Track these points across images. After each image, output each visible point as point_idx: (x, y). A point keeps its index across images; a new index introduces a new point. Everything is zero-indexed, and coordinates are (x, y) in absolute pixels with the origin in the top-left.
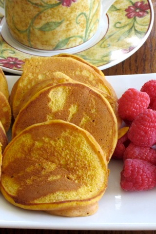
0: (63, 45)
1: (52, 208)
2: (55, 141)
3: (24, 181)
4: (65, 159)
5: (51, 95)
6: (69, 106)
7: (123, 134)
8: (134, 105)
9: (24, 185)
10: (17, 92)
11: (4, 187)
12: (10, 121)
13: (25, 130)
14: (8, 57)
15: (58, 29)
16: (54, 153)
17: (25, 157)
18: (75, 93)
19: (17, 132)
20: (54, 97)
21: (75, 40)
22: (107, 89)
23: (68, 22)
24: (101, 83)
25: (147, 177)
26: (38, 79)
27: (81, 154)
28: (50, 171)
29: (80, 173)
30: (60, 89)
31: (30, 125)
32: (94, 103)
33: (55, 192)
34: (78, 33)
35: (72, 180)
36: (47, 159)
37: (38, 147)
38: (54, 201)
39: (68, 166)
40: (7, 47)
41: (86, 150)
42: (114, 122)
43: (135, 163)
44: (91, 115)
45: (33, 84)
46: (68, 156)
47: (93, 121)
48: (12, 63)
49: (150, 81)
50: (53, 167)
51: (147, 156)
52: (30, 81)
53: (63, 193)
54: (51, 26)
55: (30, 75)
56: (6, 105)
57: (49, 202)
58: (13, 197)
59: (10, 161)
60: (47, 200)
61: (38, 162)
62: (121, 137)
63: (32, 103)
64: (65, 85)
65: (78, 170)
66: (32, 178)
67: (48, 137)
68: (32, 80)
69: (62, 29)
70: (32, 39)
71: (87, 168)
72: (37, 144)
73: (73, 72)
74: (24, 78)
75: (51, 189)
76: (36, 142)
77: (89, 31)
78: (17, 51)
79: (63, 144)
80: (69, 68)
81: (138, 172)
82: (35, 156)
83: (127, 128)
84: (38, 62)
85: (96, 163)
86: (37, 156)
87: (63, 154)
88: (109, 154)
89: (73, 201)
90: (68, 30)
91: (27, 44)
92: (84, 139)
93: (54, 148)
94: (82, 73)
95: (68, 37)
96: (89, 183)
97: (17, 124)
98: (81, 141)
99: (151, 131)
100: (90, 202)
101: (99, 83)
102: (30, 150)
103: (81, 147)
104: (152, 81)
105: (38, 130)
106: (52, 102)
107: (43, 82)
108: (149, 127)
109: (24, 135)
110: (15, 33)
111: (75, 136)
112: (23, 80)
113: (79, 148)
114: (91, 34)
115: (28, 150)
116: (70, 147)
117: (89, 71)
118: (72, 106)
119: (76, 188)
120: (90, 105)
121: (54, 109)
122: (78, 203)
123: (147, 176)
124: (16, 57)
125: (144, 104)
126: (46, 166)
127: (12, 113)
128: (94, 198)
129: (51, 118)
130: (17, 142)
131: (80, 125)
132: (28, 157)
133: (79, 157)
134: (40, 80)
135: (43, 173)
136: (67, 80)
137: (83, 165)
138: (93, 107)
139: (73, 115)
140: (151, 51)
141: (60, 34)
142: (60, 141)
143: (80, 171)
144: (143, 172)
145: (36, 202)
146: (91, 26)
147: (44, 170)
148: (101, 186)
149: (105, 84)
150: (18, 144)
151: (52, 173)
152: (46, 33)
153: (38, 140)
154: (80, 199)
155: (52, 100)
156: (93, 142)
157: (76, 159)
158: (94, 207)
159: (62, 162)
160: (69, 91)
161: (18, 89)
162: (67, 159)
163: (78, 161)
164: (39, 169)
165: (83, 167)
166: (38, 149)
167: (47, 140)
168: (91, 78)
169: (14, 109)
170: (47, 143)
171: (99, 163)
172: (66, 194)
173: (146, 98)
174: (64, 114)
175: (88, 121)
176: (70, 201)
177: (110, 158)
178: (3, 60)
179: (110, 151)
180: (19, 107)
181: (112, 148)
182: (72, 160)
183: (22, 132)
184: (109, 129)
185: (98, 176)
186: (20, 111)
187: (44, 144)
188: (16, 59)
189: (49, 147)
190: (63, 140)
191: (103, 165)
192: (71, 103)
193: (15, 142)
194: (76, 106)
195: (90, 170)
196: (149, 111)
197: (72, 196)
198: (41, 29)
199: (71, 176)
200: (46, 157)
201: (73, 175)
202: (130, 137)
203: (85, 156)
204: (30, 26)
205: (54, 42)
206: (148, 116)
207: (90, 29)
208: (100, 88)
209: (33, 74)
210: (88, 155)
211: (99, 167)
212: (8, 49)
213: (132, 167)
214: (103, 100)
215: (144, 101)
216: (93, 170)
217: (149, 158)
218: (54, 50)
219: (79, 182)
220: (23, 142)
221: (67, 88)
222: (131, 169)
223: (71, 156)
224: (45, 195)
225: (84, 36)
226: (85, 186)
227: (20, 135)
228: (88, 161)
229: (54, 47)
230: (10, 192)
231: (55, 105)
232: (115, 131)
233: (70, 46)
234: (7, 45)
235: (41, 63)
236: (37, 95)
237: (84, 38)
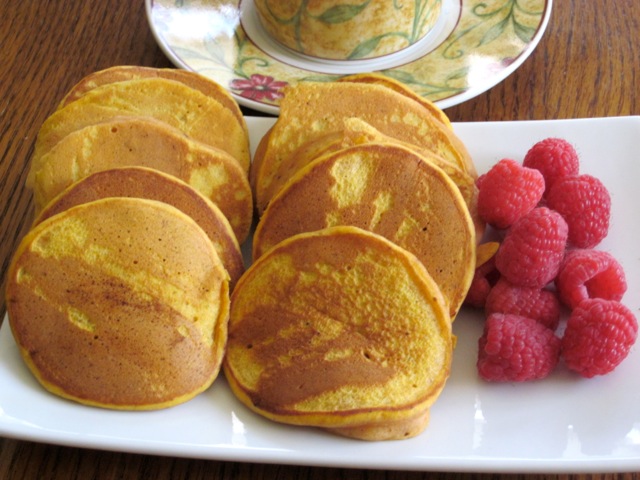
0: (366, 50)
1: (330, 422)
2: (342, 272)
3: (274, 358)
4: (363, 312)
5: (335, 171)
6: (374, 196)
7: (486, 257)
8: (513, 196)
9: (273, 368)
10: (265, 159)
11: (233, 369)
12: (250, 221)
13: (278, 246)
14: (253, 76)
15: (358, 19)
16: (339, 298)
17: (278, 305)
18: (387, 166)
19: (263, 248)
20: (342, 174)
21: (392, 41)
22: (455, 154)
23: (378, 6)
24: (442, 140)
25: (534, 356)
26: (311, 129)
27: (397, 302)
28: (328, 338)
29: (392, 345)
30: (356, 158)
31: (290, 236)
32: (427, 189)
33: (338, 387)
34: (397, 27)
35: (375, 360)
36: (324, 312)
37: (307, 284)
38: (336, 409)
39: (368, 329)
40: (252, 51)
41: (408, 295)
42: (468, 232)
43: (509, 325)
44: (419, 217)
45: (301, 140)
46: (369, 308)
47: (425, 229)
48: (260, 88)
49: (544, 141)
50: (336, 329)
51: (535, 307)
52: (294, 135)
53: (355, 391)
54: (342, 13)
55: (295, 122)
56: (241, 186)
57: (325, 410)
58: (250, 394)
59: (247, 311)
60: (321, 405)
61: (305, 319)
62: (481, 263)
63: (295, 187)
64: (366, 149)
65: (389, 339)
66: (291, 352)
67: (328, 263)
68: (298, 133)
69: (365, 19)
70: (303, 37)
71: (407, 334)
72: (304, 277)
73: (386, 117)
74: (281, 129)
75: (331, 378)
76: (303, 274)
77: (420, 23)
78: (272, 62)
79: (360, 279)
80: (376, 109)
81: (516, 345)
82: (297, 305)
83: (495, 247)
84: (313, 95)
85: (429, 324)
86: (303, 304)
87: (358, 302)
88: (456, 301)
89: (376, 409)
90: (377, 21)
91: (294, 46)
92: (403, 271)
93: (340, 288)
94: (404, 119)
95: (379, 34)
96: (412, 366)
97: (263, 230)
98: (398, 274)
99: (544, 255)
100: (411, 412)
101: (439, 141)
102: (289, 291)
103: (397, 287)
104: (550, 140)
105: (307, 246)
106: (339, 187)
107: (322, 138)
108: (540, 248)
109: (277, 257)
110: (269, 22)
111: (385, 264)
112: (279, 133)
113: (393, 290)
114: (426, 29)
115: (285, 289)
116: (373, 287)
117: (419, 114)
118: (381, 195)
119: (383, 379)
120: (418, 194)
121: (342, 201)
122: (387, 413)
123: (533, 354)
124: (269, 74)
125: (532, 193)
126: (322, 327)
127: (255, 203)
128: (420, 401)
129: (335, 220)
130: (261, 271)
131: (396, 237)
132: (283, 305)
133: (393, 311)
134: (316, 133)
135: (315, 343)
136: (371, 138)
137: (400, 328)
138: (424, 199)
139: (382, 215)
140: (546, 65)
141: (360, 28)
142: (352, 274)
143: (393, 340)
144: (526, 345)
145: (298, 407)
146: (425, 12)
147: (316, 336)
148: (437, 373)
149: (452, 144)
150: (263, 274)
151: (332, 344)
152: (333, 25)
153: (306, 270)
154: (390, 405)
155: (338, 181)
156: (422, 279)
157: (385, 314)
158: (421, 420)
159: (355, 320)
160: (375, 163)
161: (269, 151)
162: (366, 313)
163: (390, 319)
164: (307, 333)
165: (399, 332)
166: (306, 289)
167: (324, 269)
168: (423, 130)
169: (260, 194)
170: (325, 277)
171: (433, 324)
172: (361, 393)
173: (538, 183)
174: (360, 213)
175: (414, 228)
176: (370, 410)
177: (457, 310)
178: (242, 82)
179: (458, 296)
180: (269, 191)
181: (462, 290)
182: (376, 315)
183: (273, 249)
184: (458, 249)
185: (432, 353)
186: (271, 202)
187: (318, 278)
188: (270, 79)
189: (328, 286)
190: (358, 272)
191: (442, 329)
192: (377, 189)
193: (257, 271)
194: (388, 196)
195: (414, 338)
196: (542, 213)
197: (374, 397)
198: (322, 19)
199: (373, 352)
200: (322, 307)
201: (377, 349)
202: (499, 266)
203: (405, 308)
204: (299, 13)
205: (349, 45)
206: (540, 225)
207: (422, 18)
208: (440, 151)
209: (301, 119)
210: (412, 306)
211: (434, 332)
212: (254, 55)
213: (504, 335)
214: (445, 184)
215: (532, 188)
216: (420, 338)
217: (538, 311)
218: (349, 59)
219: (391, 366)
220: (276, 272)
221: (371, 156)
222: (500, 338)
223: (374, 308)
224: (317, 393)
225: (410, 32)
226: (402, 374)
227: (269, 257)
228: (410, 319)
229: (349, 55)
230: (245, 380)
231: (345, 192)
232: (470, 254)
233: (381, 52)
234: (253, 48)
235: (318, 96)
236: (306, 169)
237: (410, 37)
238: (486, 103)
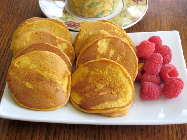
0: (100, 15)
1: (103, 112)
2: (103, 71)
3: (85, 95)
4: (109, 82)
5: (99, 44)
6: (110, 50)
7: (141, 67)
8: (147, 50)
9: (85, 98)
10: (77, 42)
11: (73, 98)
12: (74, 58)
13: (84, 64)
14: (70, 21)
15: (98, 6)
16: (102, 78)
17: (85, 80)
18: (113, 42)
19: (79, 65)
20: (101, 44)
21: (107, 13)
22: (128, 40)
23: (104, 3)
24: (125, 37)
26: (90, 34)
27: (119, 79)
28: (100, 89)
29: (118, 90)
30: (105, 40)
31: (87, 62)
32: (124, 48)
33: (104, 102)
34: (108, 9)
35: (113, 95)
36: (98, 82)
37: (93, 74)
38: (104, 108)
39: (111, 86)
40: (69, 16)
41: (122, 77)
42: (136, 60)
43: (150, 84)
44: (122, 56)
45: (87, 37)
46: (111, 80)
47: (124, 59)
48: (72, 24)
49: (153, 36)
50: (102, 86)
51: (155, 80)
52: (85, 35)
53: (109, 103)
54: (94, 4)
55: (85, 32)
56: (71, 49)
57: (101, 109)
58: (78, 105)
59: (76, 82)
60: (100, 107)
61: (93, 84)
62: (139, 68)
63: (88, 48)
64: (107, 38)
65: (117, 89)
66: (90, 93)
67: (98, 68)
68: (86, 35)
69: (100, 6)
70: (83, 11)
71: (122, 87)
72: (92, 73)
73: (110, 30)
74: (82, 34)
75: (102, 100)
76: (91, 72)
77: (114, 8)
78: (74, 18)
79: (108, 73)
80: (107, 28)
81: (152, 90)
82: (91, 80)
83: (143, 64)
84: (90, 25)
85: (127, 84)
86: (92, 80)
87: (108, 79)
88: (134, 79)
89: (116, 108)
90: (103, 7)
91: (80, 14)
92: (120, 70)
93: (102, 75)
94: (115, 31)
95: (103, 11)
96: (124, 96)
97: (79, 60)
98: (118, 71)
99: (158, 65)
100: (125, 109)
101: (124, 37)
102: (88, 76)
103: (118, 74)
105: (92, 64)
106: (100, 48)
107: (94, 36)
108: (157, 63)
109: (84, 67)
110: (73, 8)
111: (115, 68)
112: (81, 35)
113: (117, 75)
114: (115, 10)
115: (87, 76)
116: (112, 75)
117: (118, 30)
118: (112, 50)
119: (116, 100)
120: (122, 50)
121: (101, 52)
122: (118, 109)
123: (156, 92)
124: (74, 21)
125: (153, 49)
126: (98, 86)
127: (75, 54)
128: (127, 105)
129: (99, 57)
130: (79, 71)
131: (116, 61)
132: (86, 80)
133: (117, 81)
134: (91, 35)
135: (96, 90)
136: (108, 35)
137: (120, 86)
138: (123, 51)
139: (112, 56)
141: (99, 9)
142: (106, 71)
143: (118, 89)
144: (155, 90)
145: (93, 108)
146: (115, 5)
147: (96, 88)
148: (131, 98)
149: (127, 38)
150: (80, 72)
151: (101, 90)
152: (91, 8)
153: (92, 71)
154: (119, 107)
155: (100, 46)
156: (125, 72)
157: (115, 82)
158: (127, 111)
159: (107, 84)
160: (110, 42)
161: (78, 40)
162: (110, 82)
163: (117, 83)
164: (94, 88)
165: (120, 87)
166: (92, 76)
167: (98, 70)
168: (120, 34)
169: (76, 51)
170: (98, 72)
171: (129, 84)
172: (111, 104)
173: (154, 46)
174: (107, 55)
175: (121, 59)
176: (114, 108)
177: (134, 81)
178: (67, 23)
179: (134, 77)
180: (79, 51)
181: (135, 75)
182: (113, 82)
183: (83, 65)
184: (134, 64)
185: (129, 92)
186: (81, 53)
187: (96, 73)
188: (75, 23)
189: (99, 75)
190: (107, 71)
191: (131, 86)
192: (111, 48)
193: (78, 71)
194: (114, 50)
195: (124, 88)
196: (157, 54)
197: (114, 104)
198: (88, 6)
199: (113, 92)
200: (97, 80)
201: (114, 92)
202: (145, 69)
203: (121, 80)
204: (82, 4)
205: (95, 14)
206: (156, 57)
207: (115, 7)
208: (125, 40)
209: (87, 31)
210: (123, 80)
211: (129, 87)
212: (69, 17)
213: (148, 87)
215: (153, 48)
216: (125, 88)
217: (156, 81)
218: (95, 18)
219: (118, 96)
220: (83, 71)
221: (109, 39)
222: (147, 88)
223: (112, 80)
224: (98, 104)
225: (111, 10)
226: (121, 98)
227: (81, 67)
228: (123, 83)
229: (95, 16)
230: (76, 101)
231: (102, 49)
232: (137, 65)
233: (104, 16)
234: (69, 15)
235: (91, 25)
236: (91, 43)
237: (111, 12)
238: (132, 29)
